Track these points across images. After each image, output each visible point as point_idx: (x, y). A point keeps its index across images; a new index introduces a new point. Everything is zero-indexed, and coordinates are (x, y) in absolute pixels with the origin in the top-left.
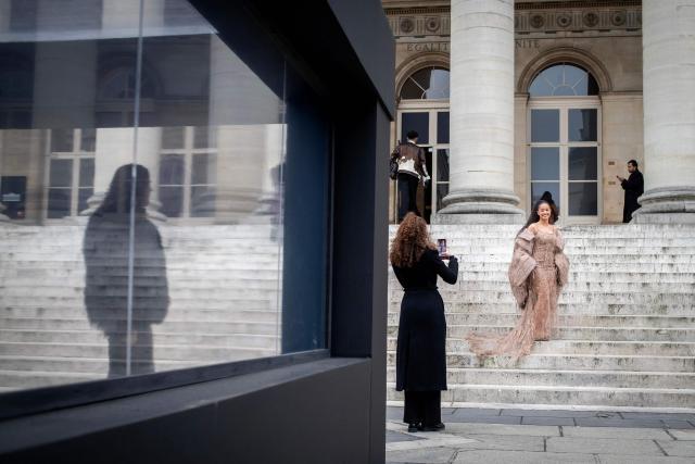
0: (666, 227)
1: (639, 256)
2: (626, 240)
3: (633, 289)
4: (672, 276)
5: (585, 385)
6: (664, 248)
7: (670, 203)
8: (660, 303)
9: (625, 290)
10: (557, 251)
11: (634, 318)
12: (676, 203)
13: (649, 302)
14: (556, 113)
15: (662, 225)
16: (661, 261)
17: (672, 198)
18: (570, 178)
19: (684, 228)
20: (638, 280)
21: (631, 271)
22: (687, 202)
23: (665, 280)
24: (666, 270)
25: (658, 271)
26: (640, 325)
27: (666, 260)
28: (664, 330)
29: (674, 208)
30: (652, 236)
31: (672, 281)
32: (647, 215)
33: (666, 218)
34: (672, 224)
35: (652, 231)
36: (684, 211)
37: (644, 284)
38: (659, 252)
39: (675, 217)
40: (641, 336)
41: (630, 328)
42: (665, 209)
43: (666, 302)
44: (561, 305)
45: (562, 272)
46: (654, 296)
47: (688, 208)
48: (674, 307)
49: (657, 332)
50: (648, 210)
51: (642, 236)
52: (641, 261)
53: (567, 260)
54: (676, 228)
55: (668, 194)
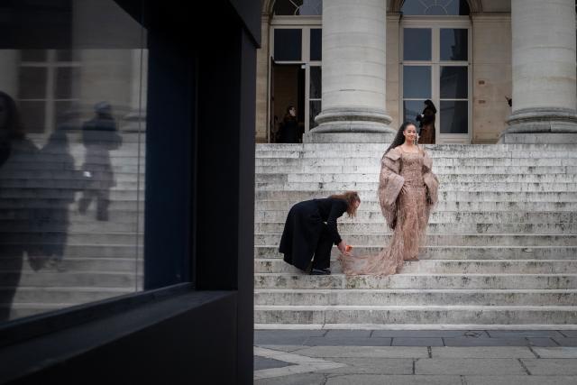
0: (532, 147)
1: (506, 176)
2: (494, 159)
3: (501, 208)
4: (537, 195)
5: (454, 304)
6: (530, 168)
7: (537, 123)
8: (526, 222)
9: (493, 209)
10: (425, 170)
11: (501, 237)
12: (542, 123)
13: (516, 220)
14: (428, 32)
15: (529, 144)
16: (528, 180)
17: (538, 119)
18: (441, 97)
19: (549, 148)
20: (505, 198)
21: (499, 190)
22: (552, 122)
23: (530, 199)
24: (532, 189)
25: (525, 190)
26: (507, 244)
27: (532, 179)
28: (530, 248)
29: (540, 129)
30: (519, 156)
31: (538, 200)
32: (515, 135)
33: (532, 137)
34: (538, 144)
35: (519, 151)
36: (550, 131)
37: (511, 203)
38: (525, 171)
39: (541, 137)
40: (508, 254)
41: (498, 247)
42: (532, 129)
43: (532, 220)
44: (431, 225)
45: (431, 190)
46: (520, 215)
47: (553, 128)
48: (539, 225)
49: (523, 250)
50: (516, 130)
51: (510, 156)
52: (509, 180)
53: (436, 179)
54: (542, 149)
55: (535, 114)
